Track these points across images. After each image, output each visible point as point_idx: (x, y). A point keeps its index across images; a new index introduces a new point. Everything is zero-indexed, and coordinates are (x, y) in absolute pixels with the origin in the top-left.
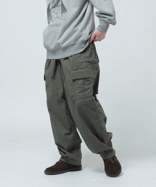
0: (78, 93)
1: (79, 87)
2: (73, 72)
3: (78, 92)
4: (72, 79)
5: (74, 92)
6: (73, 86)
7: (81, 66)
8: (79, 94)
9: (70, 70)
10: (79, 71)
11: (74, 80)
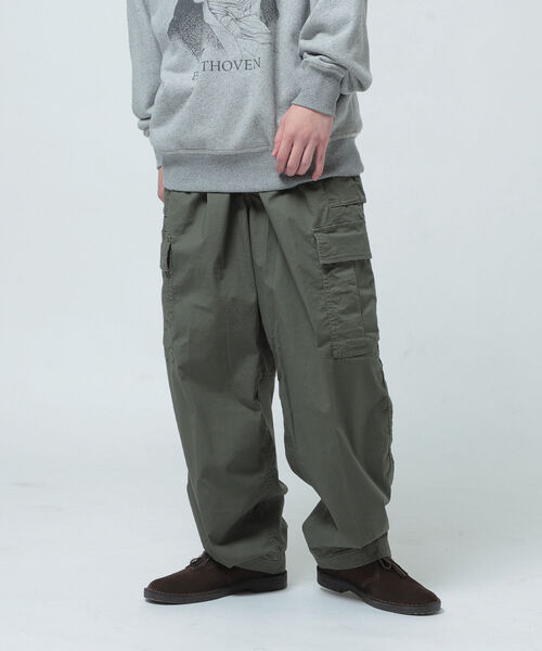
0: (343, 312)
1: (343, 290)
2: (321, 238)
3: (341, 308)
4: (322, 262)
5: (324, 309)
6: (322, 288)
7: (345, 217)
8: (344, 318)
9: (310, 230)
10: (340, 234)
11: (328, 268)
